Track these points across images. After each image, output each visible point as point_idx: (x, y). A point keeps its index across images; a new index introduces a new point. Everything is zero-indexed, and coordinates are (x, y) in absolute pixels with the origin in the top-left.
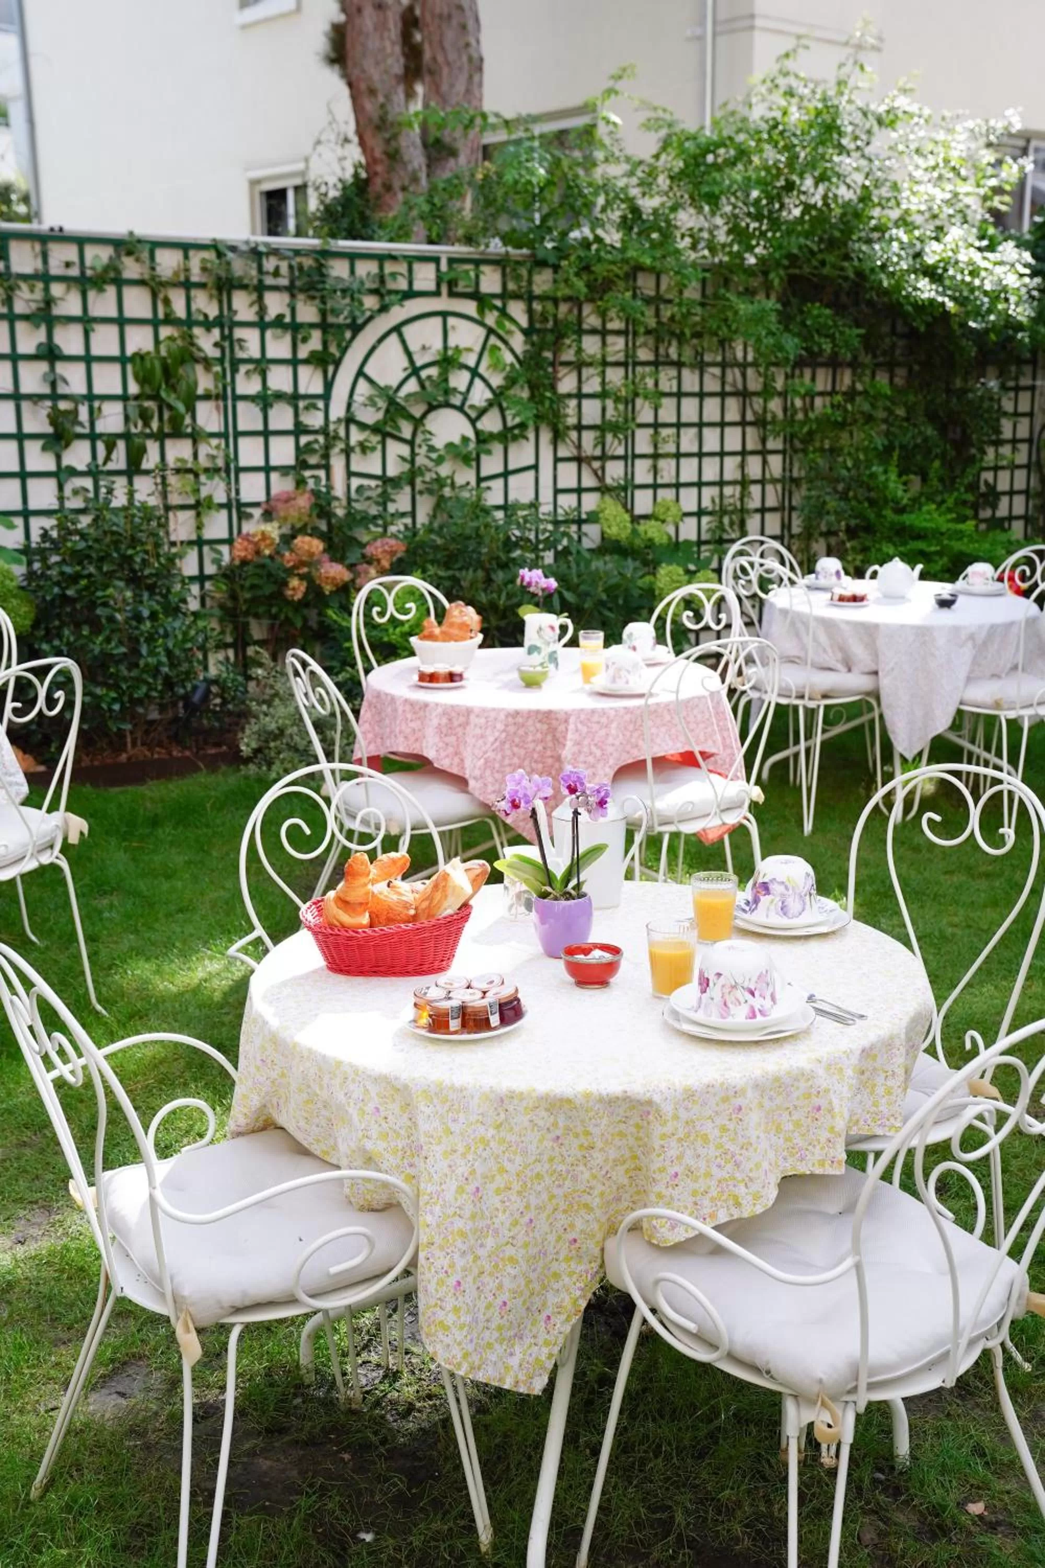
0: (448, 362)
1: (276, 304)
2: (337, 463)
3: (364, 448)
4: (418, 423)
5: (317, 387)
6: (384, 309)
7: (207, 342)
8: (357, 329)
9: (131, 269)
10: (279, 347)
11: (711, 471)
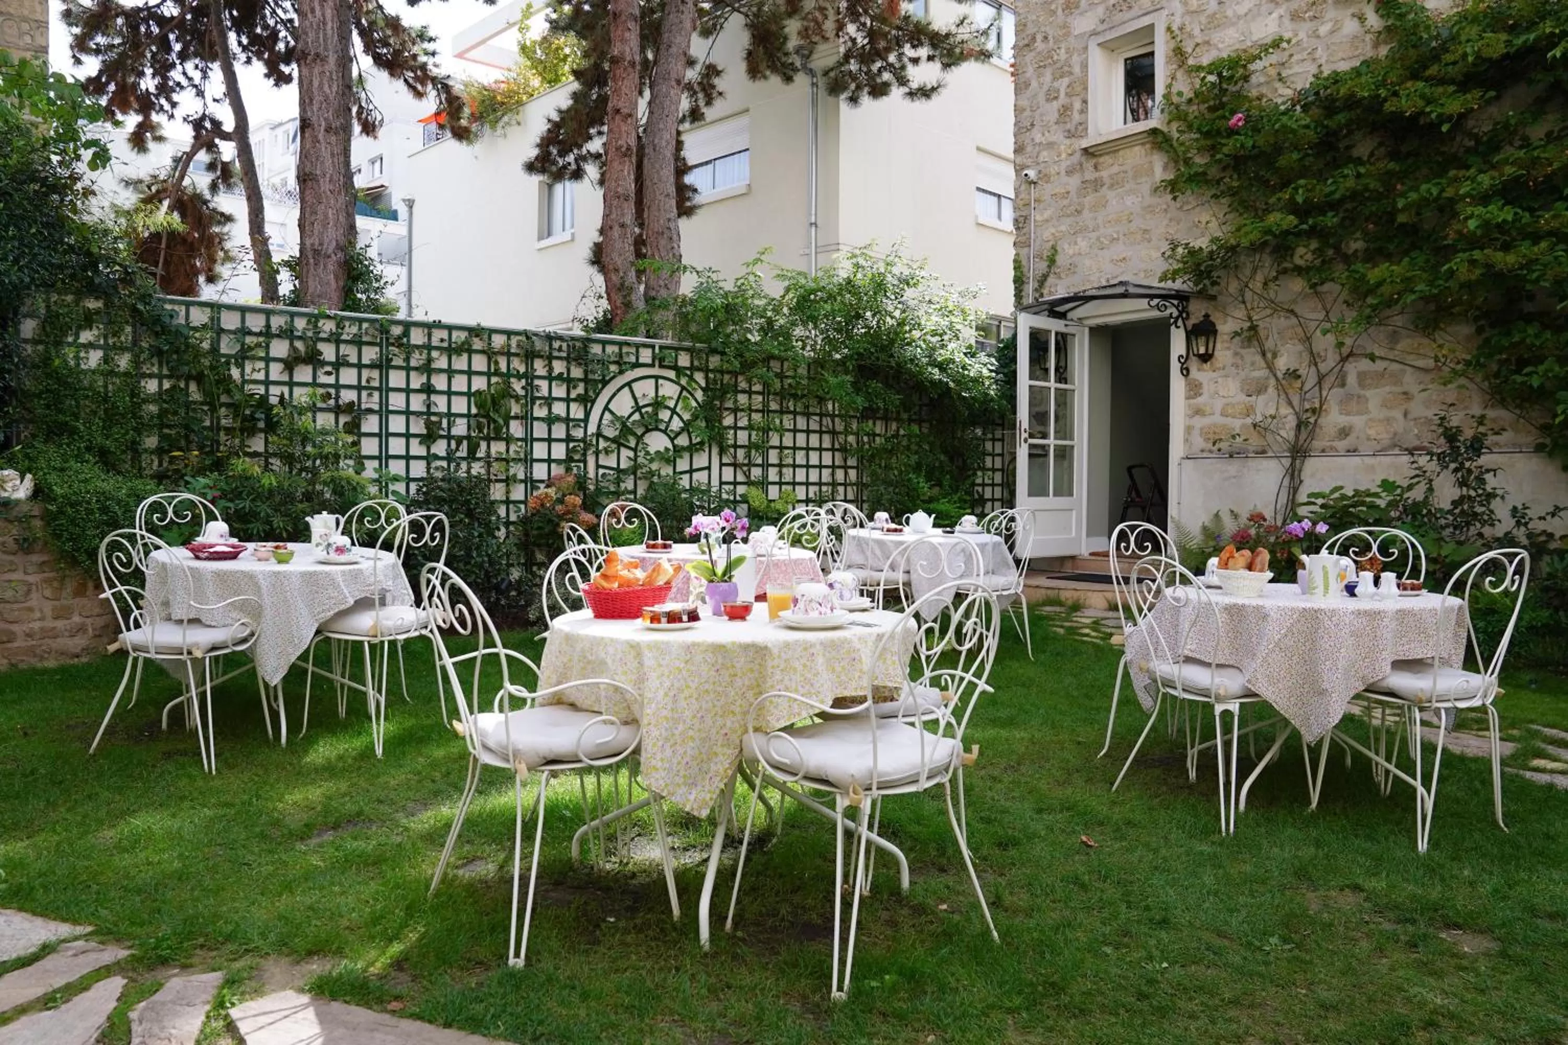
0: (658, 404)
1: (559, 367)
2: (591, 461)
3: (607, 452)
4: (639, 439)
5: (580, 415)
6: (621, 372)
7: (518, 386)
8: (605, 383)
9: (477, 344)
10: (559, 391)
11: (814, 476)
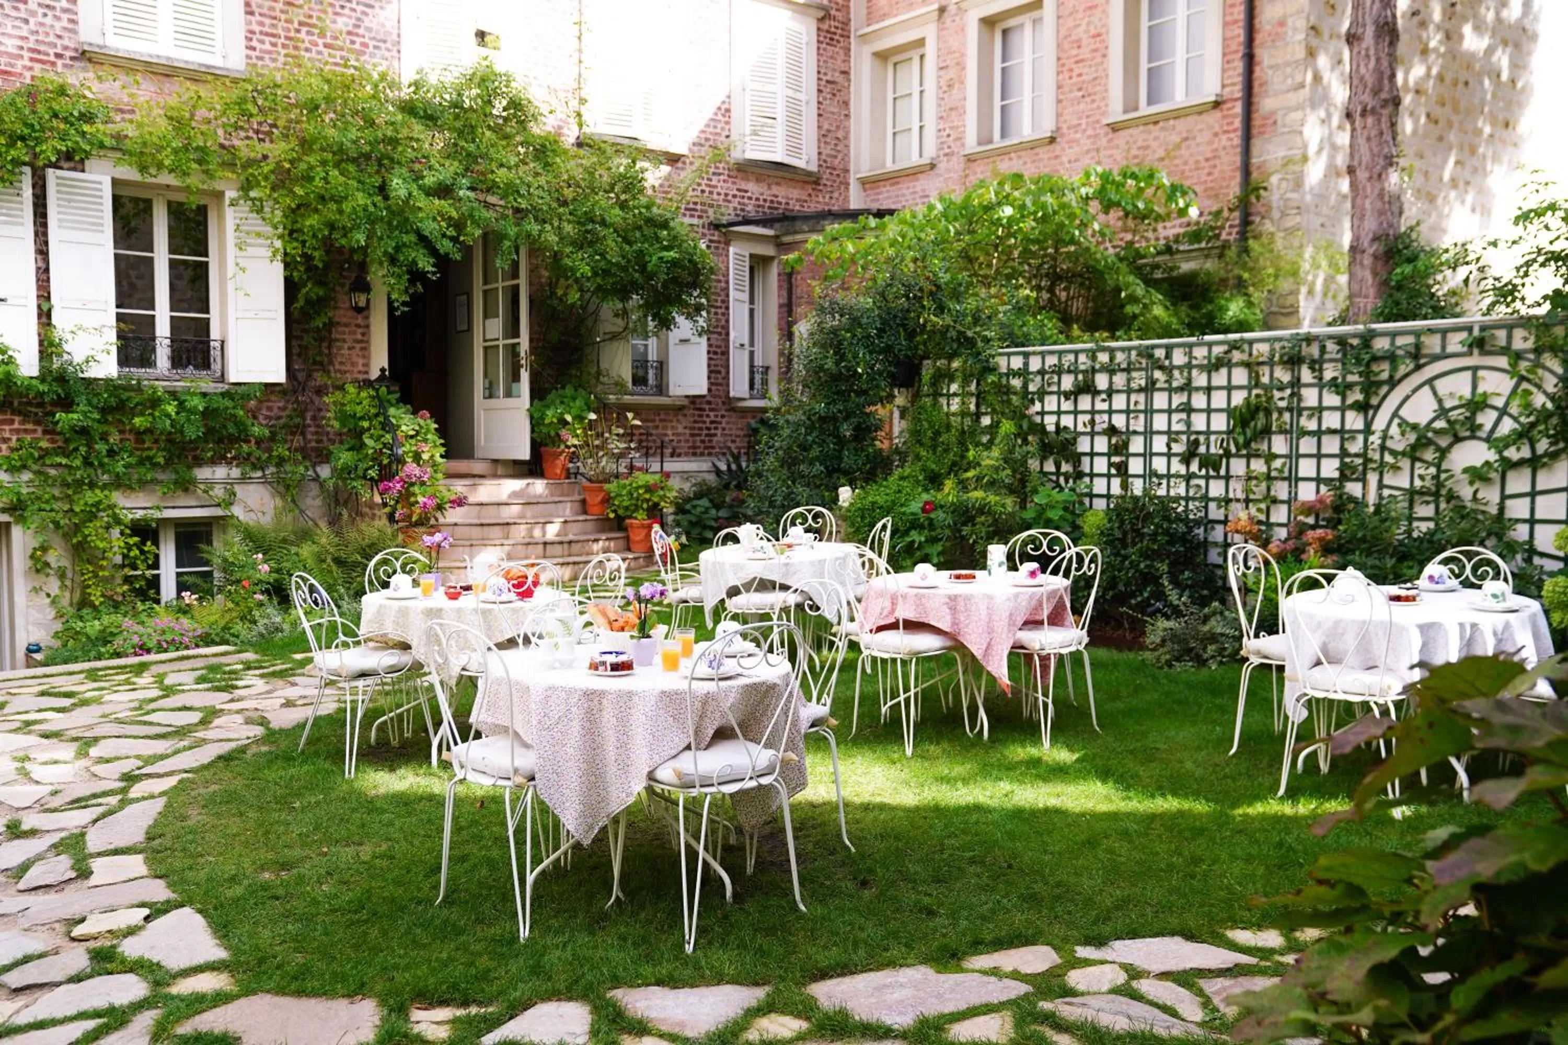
0: (1477, 404)
1: (1331, 371)
2: (1373, 478)
3: (1396, 468)
4: (1443, 453)
5: (1359, 424)
6: (1418, 367)
7: (1282, 397)
8: (1393, 383)
9: (1237, 356)
10: (1332, 399)
